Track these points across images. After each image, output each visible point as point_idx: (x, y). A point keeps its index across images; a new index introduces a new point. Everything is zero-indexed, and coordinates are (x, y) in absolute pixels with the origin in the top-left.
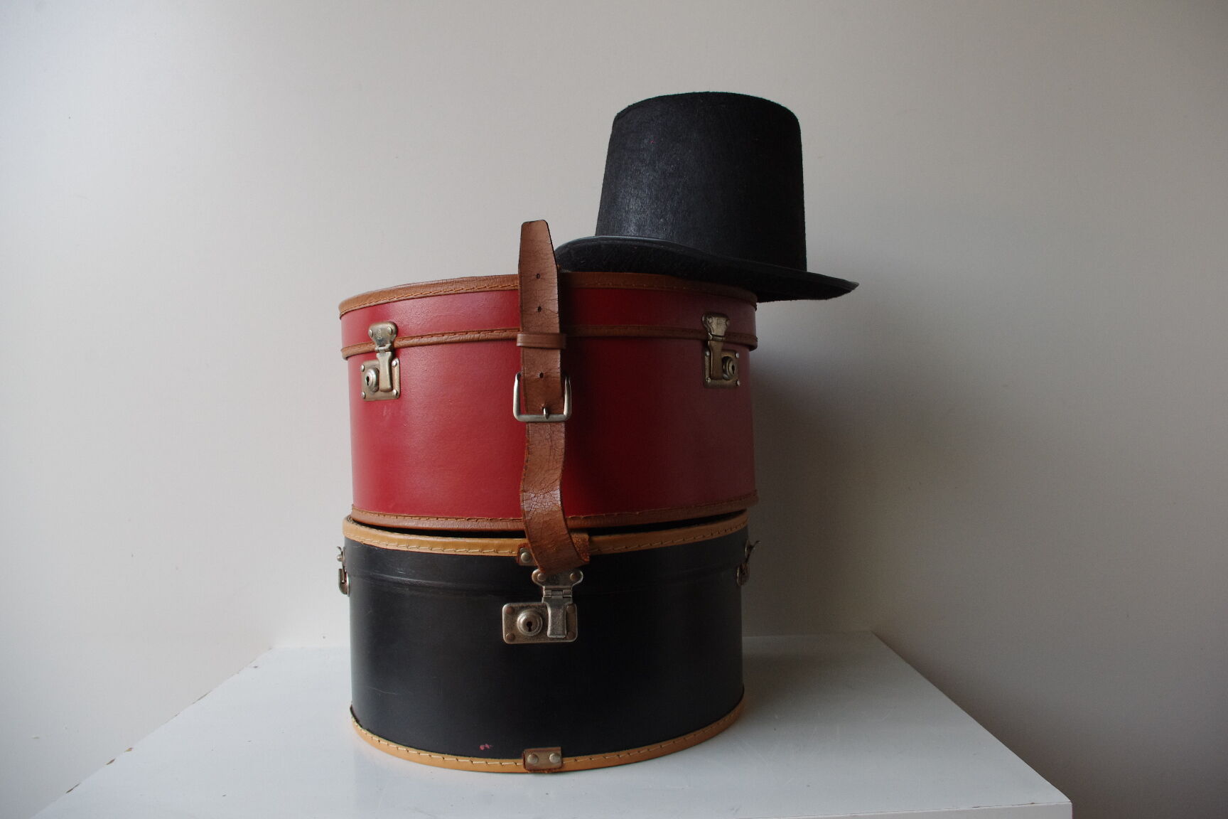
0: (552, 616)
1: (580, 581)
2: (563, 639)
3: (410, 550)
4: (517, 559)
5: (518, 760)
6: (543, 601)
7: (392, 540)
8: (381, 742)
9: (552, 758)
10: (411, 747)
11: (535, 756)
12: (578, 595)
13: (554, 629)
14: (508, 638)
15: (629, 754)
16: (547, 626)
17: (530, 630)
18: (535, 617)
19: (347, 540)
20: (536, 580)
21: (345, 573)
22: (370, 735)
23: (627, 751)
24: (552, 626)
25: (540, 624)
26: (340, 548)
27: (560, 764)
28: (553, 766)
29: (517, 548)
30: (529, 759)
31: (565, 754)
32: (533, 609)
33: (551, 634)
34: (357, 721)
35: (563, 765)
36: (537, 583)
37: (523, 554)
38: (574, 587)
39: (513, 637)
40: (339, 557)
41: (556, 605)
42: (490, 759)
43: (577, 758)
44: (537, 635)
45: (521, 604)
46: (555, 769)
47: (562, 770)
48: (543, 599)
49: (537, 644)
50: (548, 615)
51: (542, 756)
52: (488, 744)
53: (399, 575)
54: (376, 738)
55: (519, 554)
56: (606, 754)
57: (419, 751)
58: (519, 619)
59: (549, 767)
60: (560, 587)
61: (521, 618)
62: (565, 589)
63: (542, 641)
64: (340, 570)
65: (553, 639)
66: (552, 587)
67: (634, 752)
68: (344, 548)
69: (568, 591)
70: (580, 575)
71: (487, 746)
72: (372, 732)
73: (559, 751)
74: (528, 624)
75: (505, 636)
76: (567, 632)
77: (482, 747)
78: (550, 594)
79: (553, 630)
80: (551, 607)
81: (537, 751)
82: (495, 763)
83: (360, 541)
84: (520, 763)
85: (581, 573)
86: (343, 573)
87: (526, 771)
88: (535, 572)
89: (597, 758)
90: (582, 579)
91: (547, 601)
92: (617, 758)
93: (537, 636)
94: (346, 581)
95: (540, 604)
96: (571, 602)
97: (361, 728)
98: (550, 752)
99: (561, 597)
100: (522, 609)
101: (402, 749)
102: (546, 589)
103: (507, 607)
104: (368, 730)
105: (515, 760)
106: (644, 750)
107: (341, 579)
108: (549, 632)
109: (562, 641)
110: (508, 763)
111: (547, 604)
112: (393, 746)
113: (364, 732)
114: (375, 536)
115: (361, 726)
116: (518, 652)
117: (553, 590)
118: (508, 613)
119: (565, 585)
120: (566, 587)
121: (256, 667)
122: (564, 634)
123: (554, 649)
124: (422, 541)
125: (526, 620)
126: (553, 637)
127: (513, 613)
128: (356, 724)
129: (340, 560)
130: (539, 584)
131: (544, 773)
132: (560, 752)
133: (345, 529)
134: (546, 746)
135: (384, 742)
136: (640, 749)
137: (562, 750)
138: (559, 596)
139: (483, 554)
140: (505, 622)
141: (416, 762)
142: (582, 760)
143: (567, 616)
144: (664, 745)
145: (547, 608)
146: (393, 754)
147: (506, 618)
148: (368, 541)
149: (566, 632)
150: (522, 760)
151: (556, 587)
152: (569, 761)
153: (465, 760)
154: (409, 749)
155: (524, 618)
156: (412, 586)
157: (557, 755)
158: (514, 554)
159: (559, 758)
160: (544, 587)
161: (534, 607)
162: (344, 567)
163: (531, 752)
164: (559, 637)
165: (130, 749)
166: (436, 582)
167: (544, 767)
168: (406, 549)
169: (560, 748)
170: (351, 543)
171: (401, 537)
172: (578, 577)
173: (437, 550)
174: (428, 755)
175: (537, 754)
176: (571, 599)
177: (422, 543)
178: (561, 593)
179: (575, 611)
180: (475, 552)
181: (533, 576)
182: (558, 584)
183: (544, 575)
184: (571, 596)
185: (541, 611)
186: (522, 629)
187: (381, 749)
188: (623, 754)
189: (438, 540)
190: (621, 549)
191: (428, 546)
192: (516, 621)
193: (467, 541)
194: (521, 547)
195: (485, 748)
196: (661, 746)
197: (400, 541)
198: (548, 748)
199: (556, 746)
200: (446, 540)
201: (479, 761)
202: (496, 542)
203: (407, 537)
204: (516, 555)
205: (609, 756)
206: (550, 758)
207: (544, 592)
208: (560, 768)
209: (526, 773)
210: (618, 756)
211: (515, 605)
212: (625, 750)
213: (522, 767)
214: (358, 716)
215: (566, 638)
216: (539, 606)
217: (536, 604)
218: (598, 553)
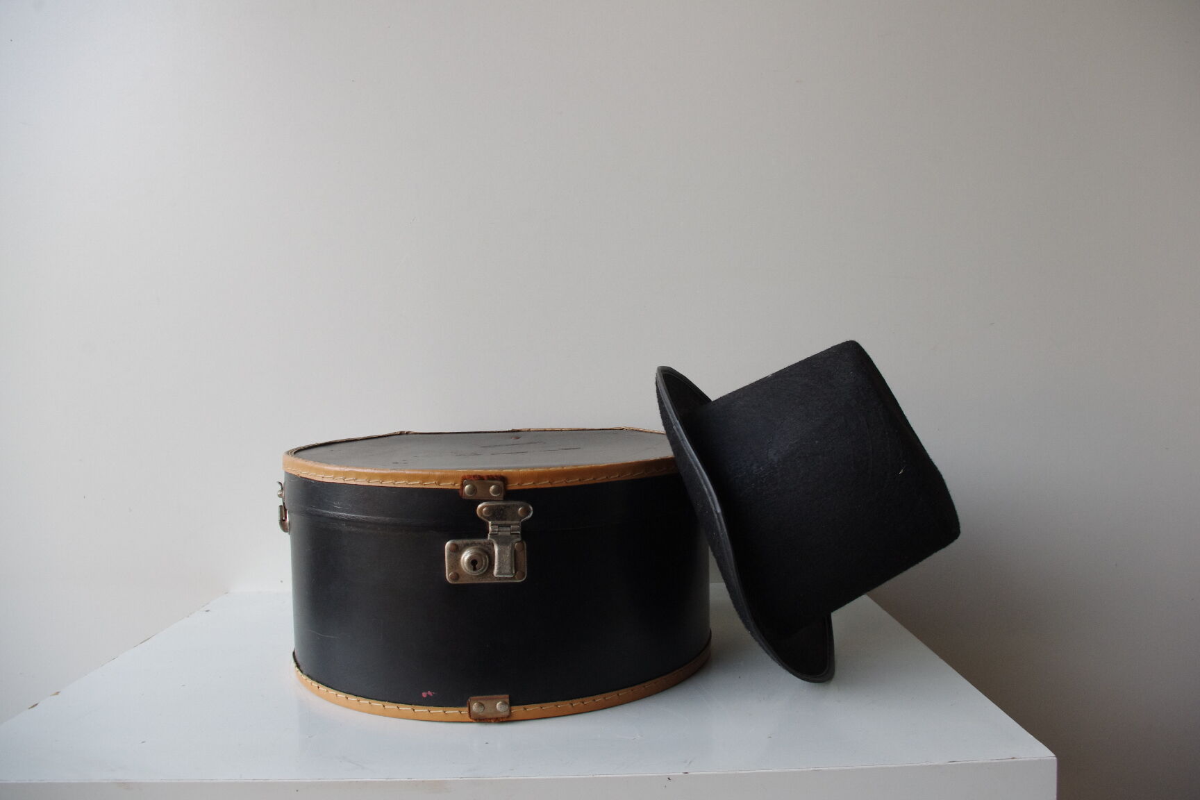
0: (499, 553)
1: (529, 517)
2: (509, 578)
3: (347, 482)
4: (460, 492)
5: (464, 708)
6: (489, 538)
7: (328, 472)
8: (320, 688)
9: (500, 707)
10: (350, 694)
11: (481, 705)
12: (527, 532)
13: (501, 567)
14: (451, 578)
15: (584, 703)
16: (494, 565)
17: (475, 569)
18: (480, 555)
19: (286, 473)
20: (482, 515)
21: (286, 510)
22: (309, 681)
23: (581, 699)
24: (499, 564)
25: (486, 565)
26: (280, 483)
27: (507, 713)
28: (499, 716)
29: (460, 480)
30: (475, 707)
31: (513, 703)
32: (479, 546)
33: (498, 574)
34: (298, 666)
35: (510, 714)
36: (482, 518)
37: (467, 487)
38: (522, 523)
39: (457, 576)
40: (279, 493)
41: (502, 541)
42: (433, 707)
43: (526, 706)
44: (482, 575)
45: (465, 541)
46: (502, 718)
47: (509, 719)
48: (489, 535)
49: (484, 584)
50: (494, 553)
51: (488, 704)
52: (431, 691)
53: (336, 510)
54: (315, 684)
55: (463, 486)
56: (559, 703)
57: (359, 698)
58: (462, 558)
59: (495, 716)
60: (508, 522)
61: (466, 556)
62: (512, 524)
63: (489, 581)
64: (281, 506)
65: (500, 579)
66: (499, 522)
67: (588, 701)
68: (285, 484)
69: (516, 526)
71: (429, 693)
72: (312, 678)
73: (506, 698)
74: (473, 562)
75: (448, 575)
76: (516, 572)
77: (424, 695)
78: (497, 530)
79: (499, 568)
80: (498, 543)
81: (484, 699)
82: (438, 711)
83: (296, 474)
84: (465, 711)
85: (531, 508)
86: (283, 509)
87: (471, 720)
88: (480, 506)
89: (548, 706)
90: (531, 514)
91: (493, 538)
92: (570, 706)
94: (286, 518)
95: (486, 541)
96: (519, 539)
97: (301, 674)
98: (498, 700)
99: (509, 533)
100: (467, 546)
101: (342, 695)
102: (492, 525)
103: (452, 544)
104: (308, 676)
105: (460, 708)
106: (599, 699)
107: (281, 515)
108: (495, 571)
109: (510, 581)
110: (452, 712)
111: (493, 540)
112: (332, 692)
113: (305, 677)
114: (311, 469)
115: (302, 672)
116: (461, 593)
117: (500, 526)
118: (451, 550)
119: (513, 520)
120: (515, 522)
121: (207, 611)
122: (512, 573)
123: (501, 589)
124: (359, 473)
125: (469, 559)
126: (500, 576)
127: (457, 551)
128: (298, 670)
129: (280, 496)
130: (485, 520)
131: (490, 722)
132: (507, 700)
133: (284, 463)
134: (493, 694)
135: (323, 689)
136: (595, 697)
137: (510, 698)
138: (506, 532)
139: (423, 486)
140: (449, 563)
141: (356, 710)
142: (533, 708)
143: (515, 554)
144: (622, 693)
145: (493, 545)
146: (331, 701)
147: (450, 556)
148: (304, 474)
149: (514, 572)
150: (467, 708)
151: (503, 522)
152: (518, 710)
153: (406, 708)
154: (348, 696)
155: (468, 556)
156: (349, 521)
157: (505, 703)
158: (458, 486)
159: (507, 707)
160: (490, 523)
161: (479, 544)
162: (284, 503)
163: (476, 700)
164: (506, 576)
165: (57, 693)
166: (375, 518)
167: (490, 716)
168: (342, 482)
169: (508, 696)
170: (290, 476)
171: (337, 469)
172: (528, 512)
173: (375, 483)
174: (368, 702)
175: (483, 702)
176: (520, 536)
177: (359, 475)
178: (509, 529)
179: (523, 549)
180: (415, 484)
181: (478, 510)
182: (505, 520)
183: (490, 509)
184: (519, 532)
185: (486, 549)
186: (467, 568)
187: (320, 696)
188: (577, 703)
189: (376, 472)
190: (574, 481)
191: (366, 478)
192: (460, 559)
193: (407, 472)
194: (464, 478)
195: (428, 695)
196: (618, 695)
197: (337, 473)
198: (495, 696)
199: (503, 693)
200: (385, 472)
201: (421, 710)
202: (437, 473)
203: (343, 469)
204: (459, 488)
205: (562, 705)
206: (497, 706)
207: (490, 528)
208: (508, 717)
209: (471, 722)
210: (572, 704)
211: (459, 542)
212: (579, 698)
213: (467, 716)
214: (299, 660)
215: (514, 578)
216: (485, 543)
217: (482, 541)
218: (550, 486)
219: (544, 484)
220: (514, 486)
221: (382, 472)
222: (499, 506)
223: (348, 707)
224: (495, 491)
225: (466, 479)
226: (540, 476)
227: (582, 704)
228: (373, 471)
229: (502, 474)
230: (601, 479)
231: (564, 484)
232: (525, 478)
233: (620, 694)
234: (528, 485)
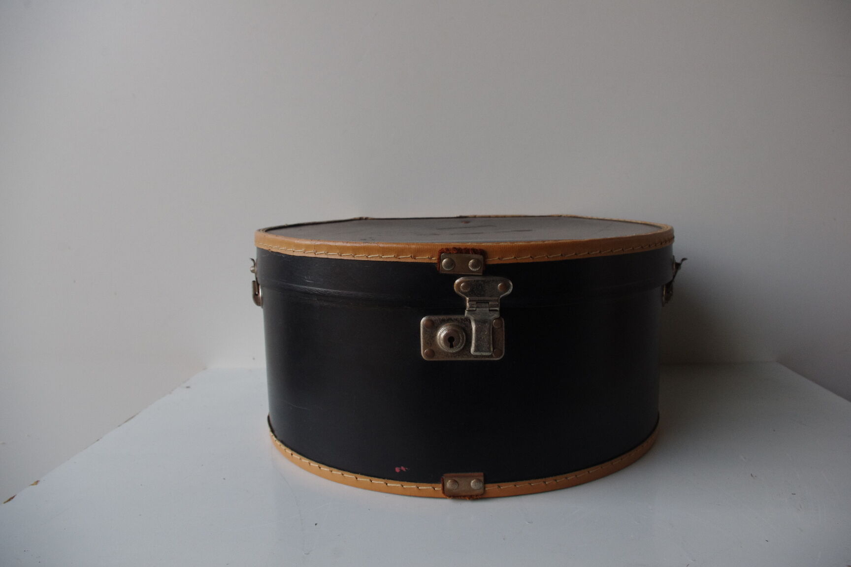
0: (476, 331)
1: (508, 292)
2: (488, 356)
3: (318, 256)
4: (437, 266)
5: (437, 485)
6: (466, 314)
7: (298, 246)
8: (294, 455)
9: (474, 484)
10: (323, 463)
11: (455, 482)
12: (506, 309)
13: (479, 345)
14: (426, 354)
15: (556, 480)
16: (471, 343)
17: (452, 346)
18: (457, 332)
19: (258, 248)
20: (459, 290)
21: (258, 285)
22: (283, 447)
23: (554, 478)
24: (477, 341)
25: (463, 340)
26: (253, 260)
27: (481, 491)
28: (474, 492)
29: (437, 253)
30: (449, 484)
31: (487, 481)
32: (456, 323)
33: (476, 351)
34: (272, 431)
35: (485, 491)
36: (460, 294)
37: (444, 260)
38: (501, 299)
39: (432, 353)
40: (252, 269)
41: (481, 319)
42: (406, 482)
43: (500, 484)
44: (459, 352)
45: (441, 317)
46: (477, 496)
47: (484, 496)
48: (466, 312)
49: (460, 361)
50: (472, 329)
51: (462, 482)
52: (405, 467)
53: (307, 284)
54: (289, 452)
55: (440, 260)
56: (532, 481)
57: (332, 469)
58: (438, 334)
59: (470, 493)
60: (487, 298)
61: (442, 333)
62: (491, 301)
63: (464, 359)
64: (254, 282)
65: (477, 356)
66: (477, 298)
67: (561, 479)
68: (257, 259)
69: (494, 303)
70: (510, 284)
71: (403, 468)
72: (286, 445)
73: (481, 476)
74: (449, 339)
75: (423, 352)
77: (397, 470)
78: (475, 306)
79: (477, 346)
80: (476, 320)
81: (458, 477)
82: (411, 486)
83: (267, 249)
84: (438, 488)
85: (511, 284)
86: (256, 285)
87: (445, 496)
88: (457, 281)
90: (511, 290)
91: (471, 314)
92: (543, 484)
93: (458, 354)
94: (259, 292)
95: (463, 317)
96: (497, 315)
97: (275, 439)
98: (473, 477)
99: (487, 310)
100: (443, 322)
101: (315, 465)
102: (469, 301)
103: (427, 321)
104: (282, 442)
105: (434, 485)
106: (571, 477)
107: (254, 290)
108: (472, 349)
109: (487, 359)
110: (425, 487)
111: (471, 317)
112: (305, 461)
113: (279, 443)
115: (276, 437)
116: (437, 370)
117: (478, 302)
118: (426, 326)
119: (492, 296)
120: (494, 298)
121: (188, 387)
122: (490, 351)
123: (478, 365)
124: (331, 246)
125: (445, 336)
126: (478, 354)
127: (433, 328)
128: (272, 434)
129: (253, 271)
130: (463, 295)
131: (465, 499)
132: (482, 478)
133: (257, 240)
134: (467, 471)
135: (296, 456)
137: (485, 476)
138: (484, 309)
139: (398, 260)
140: (424, 339)
141: (328, 479)
142: (505, 486)
143: (494, 332)
144: (592, 470)
145: (470, 322)
146: (304, 468)
147: (425, 332)
148: (275, 249)
149: (492, 349)
150: (441, 485)
151: (482, 298)
152: (491, 488)
153: (378, 482)
154: (321, 465)
155: (445, 332)
156: (320, 296)
157: (479, 481)
158: (434, 260)
159: (481, 485)
160: (468, 298)
161: (456, 320)
162: (256, 278)
163: (450, 477)
164: (484, 354)
167: (464, 494)
168: (313, 255)
169: (482, 474)
170: (262, 252)
171: (308, 242)
172: (506, 287)
173: (347, 256)
174: (340, 473)
175: (456, 479)
176: (498, 313)
177: (330, 248)
178: (487, 305)
179: (502, 327)
180: (390, 257)
181: (455, 286)
182: (483, 295)
183: (468, 284)
184: (498, 309)
185: (463, 326)
186: (443, 345)
187: (293, 461)
188: (550, 481)
189: (348, 245)
190: (556, 256)
191: (338, 251)
192: (436, 335)
193: (381, 245)
194: (441, 251)
195: (401, 471)
196: (589, 472)
197: (308, 247)
198: (470, 474)
199: (478, 471)
200: (357, 245)
201: (392, 484)
202: (413, 246)
203: (313, 243)
204: (436, 261)
205: (535, 483)
206: (472, 484)
207: (468, 304)
208: (483, 494)
209: (446, 498)
210: (545, 482)
211: (434, 318)
212: (552, 476)
213: (441, 492)
214: (274, 426)
215: (491, 356)
216: (462, 319)
217: (459, 317)
218: (531, 261)
219: (525, 258)
220: (494, 260)
221: (355, 245)
222: (478, 281)
223: (320, 476)
224: (474, 266)
225: (445, 251)
226: (521, 250)
227: (555, 482)
228: (345, 244)
229: (482, 248)
230: (582, 254)
231: (546, 259)
232: (506, 250)
233: (591, 472)
234: (509, 259)
